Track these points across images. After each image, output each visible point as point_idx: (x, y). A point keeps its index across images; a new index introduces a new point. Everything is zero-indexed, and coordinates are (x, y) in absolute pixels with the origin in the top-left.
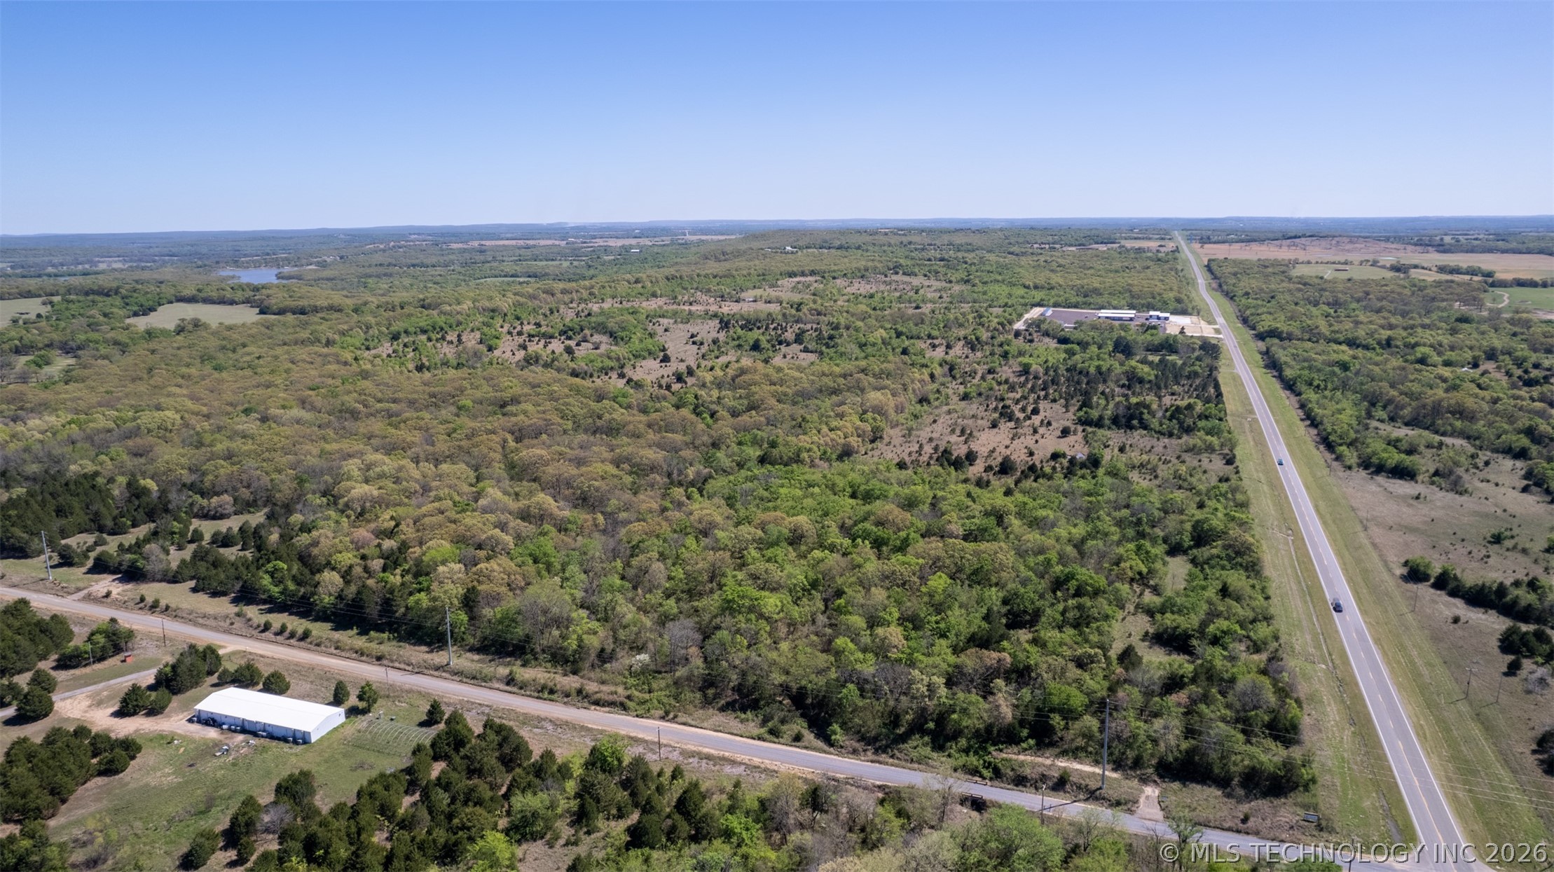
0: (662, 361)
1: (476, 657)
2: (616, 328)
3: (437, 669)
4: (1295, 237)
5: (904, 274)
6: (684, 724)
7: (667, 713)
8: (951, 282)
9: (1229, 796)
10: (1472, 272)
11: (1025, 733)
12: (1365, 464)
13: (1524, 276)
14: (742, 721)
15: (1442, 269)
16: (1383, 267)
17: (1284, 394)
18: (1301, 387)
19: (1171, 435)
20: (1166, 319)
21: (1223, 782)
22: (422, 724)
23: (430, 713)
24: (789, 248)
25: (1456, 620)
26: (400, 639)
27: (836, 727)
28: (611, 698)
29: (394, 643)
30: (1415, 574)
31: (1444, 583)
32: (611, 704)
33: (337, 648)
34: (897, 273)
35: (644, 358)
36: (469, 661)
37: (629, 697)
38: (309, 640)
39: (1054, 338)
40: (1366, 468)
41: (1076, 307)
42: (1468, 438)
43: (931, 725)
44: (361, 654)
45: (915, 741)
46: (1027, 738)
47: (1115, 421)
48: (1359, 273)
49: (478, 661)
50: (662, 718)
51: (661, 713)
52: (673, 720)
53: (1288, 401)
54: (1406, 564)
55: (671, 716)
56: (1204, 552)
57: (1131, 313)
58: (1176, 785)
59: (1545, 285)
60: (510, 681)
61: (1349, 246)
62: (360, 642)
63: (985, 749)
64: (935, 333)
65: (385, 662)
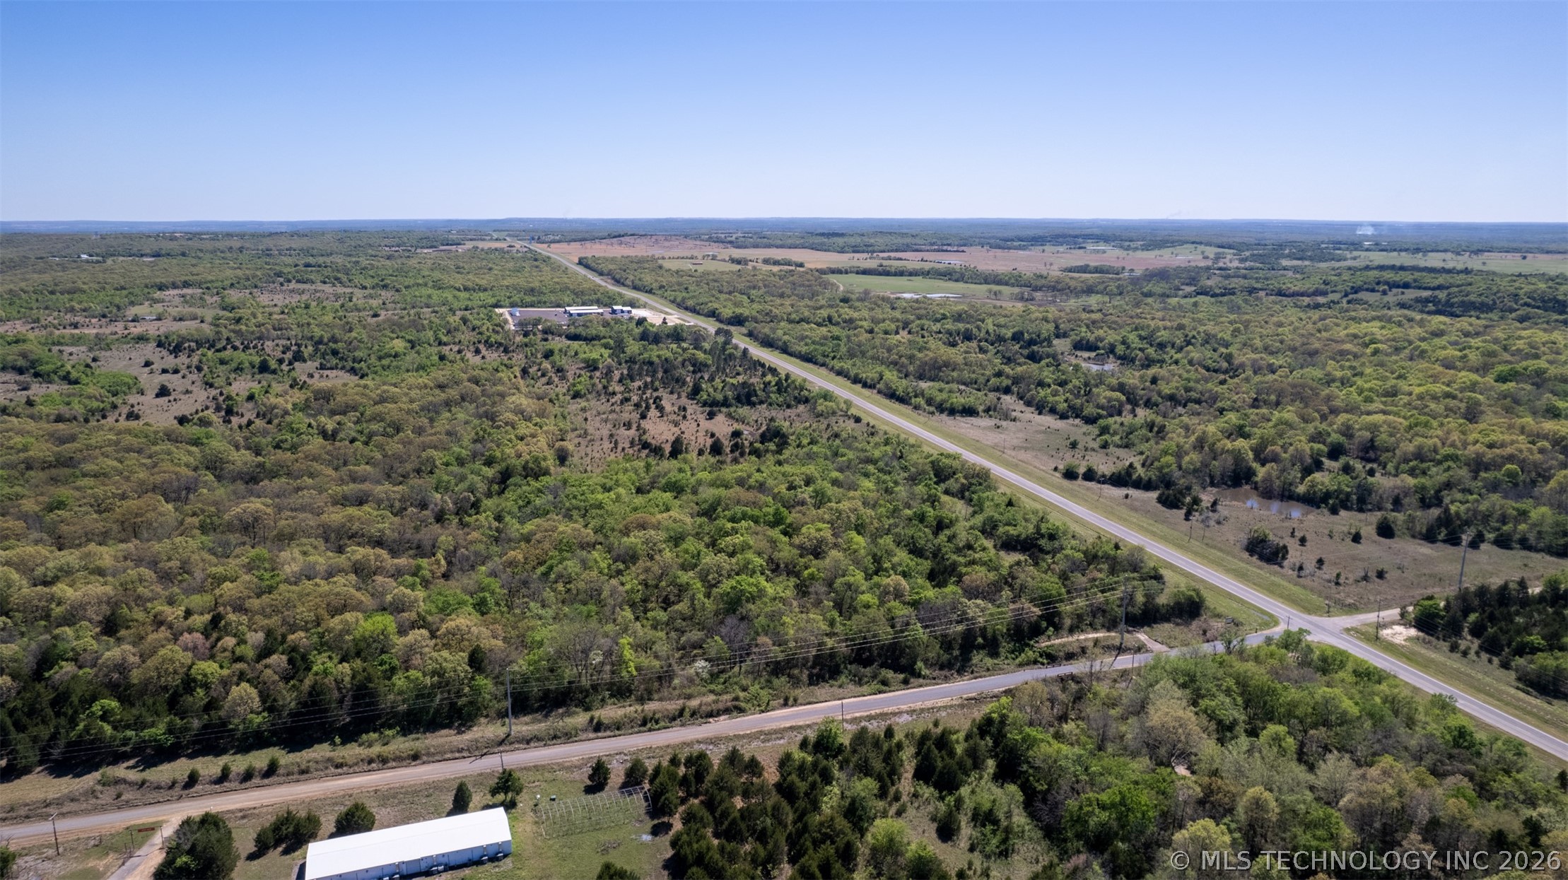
0: (158, 396)
1: (527, 719)
2: (21, 362)
3: (501, 743)
4: (619, 236)
5: (299, 281)
6: (810, 703)
7: (786, 700)
8: (365, 288)
9: (1178, 624)
10: (789, 263)
11: (1044, 624)
12: (941, 408)
13: (833, 266)
14: (840, 686)
15: (766, 261)
16: (724, 260)
17: (810, 366)
18: (821, 359)
19: (789, 406)
20: (629, 312)
21: (1166, 619)
22: (589, 790)
23: (591, 777)
24: (84, 257)
25: (1127, 496)
26: (405, 732)
27: (920, 664)
28: (721, 706)
29: (401, 739)
30: (1070, 475)
31: (1090, 475)
32: (727, 711)
33: (337, 767)
34: (289, 281)
35: (125, 394)
36: (523, 726)
37: (736, 699)
38: (281, 771)
39: (560, 336)
40: (942, 411)
41: (532, 306)
42: (964, 384)
43: (980, 640)
44: (383, 761)
45: (977, 658)
46: (1047, 628)
47: (738, 399)
48: (710, 266)
49: (533, 722)
50: (786, 704)
51: (781, 701)
52: (796, 702)
53: (823, 371)
54: (1056, 469)
55: (790, 702)
56: (952, 484)
57: (594, 309)
58: (1146, 628)
59: (846, 272)
60: (598, 727)
61: (667, 244)
62: (352, 751)
63: (1028, 645)
64: (445, 339)
65: (425, 758)
